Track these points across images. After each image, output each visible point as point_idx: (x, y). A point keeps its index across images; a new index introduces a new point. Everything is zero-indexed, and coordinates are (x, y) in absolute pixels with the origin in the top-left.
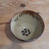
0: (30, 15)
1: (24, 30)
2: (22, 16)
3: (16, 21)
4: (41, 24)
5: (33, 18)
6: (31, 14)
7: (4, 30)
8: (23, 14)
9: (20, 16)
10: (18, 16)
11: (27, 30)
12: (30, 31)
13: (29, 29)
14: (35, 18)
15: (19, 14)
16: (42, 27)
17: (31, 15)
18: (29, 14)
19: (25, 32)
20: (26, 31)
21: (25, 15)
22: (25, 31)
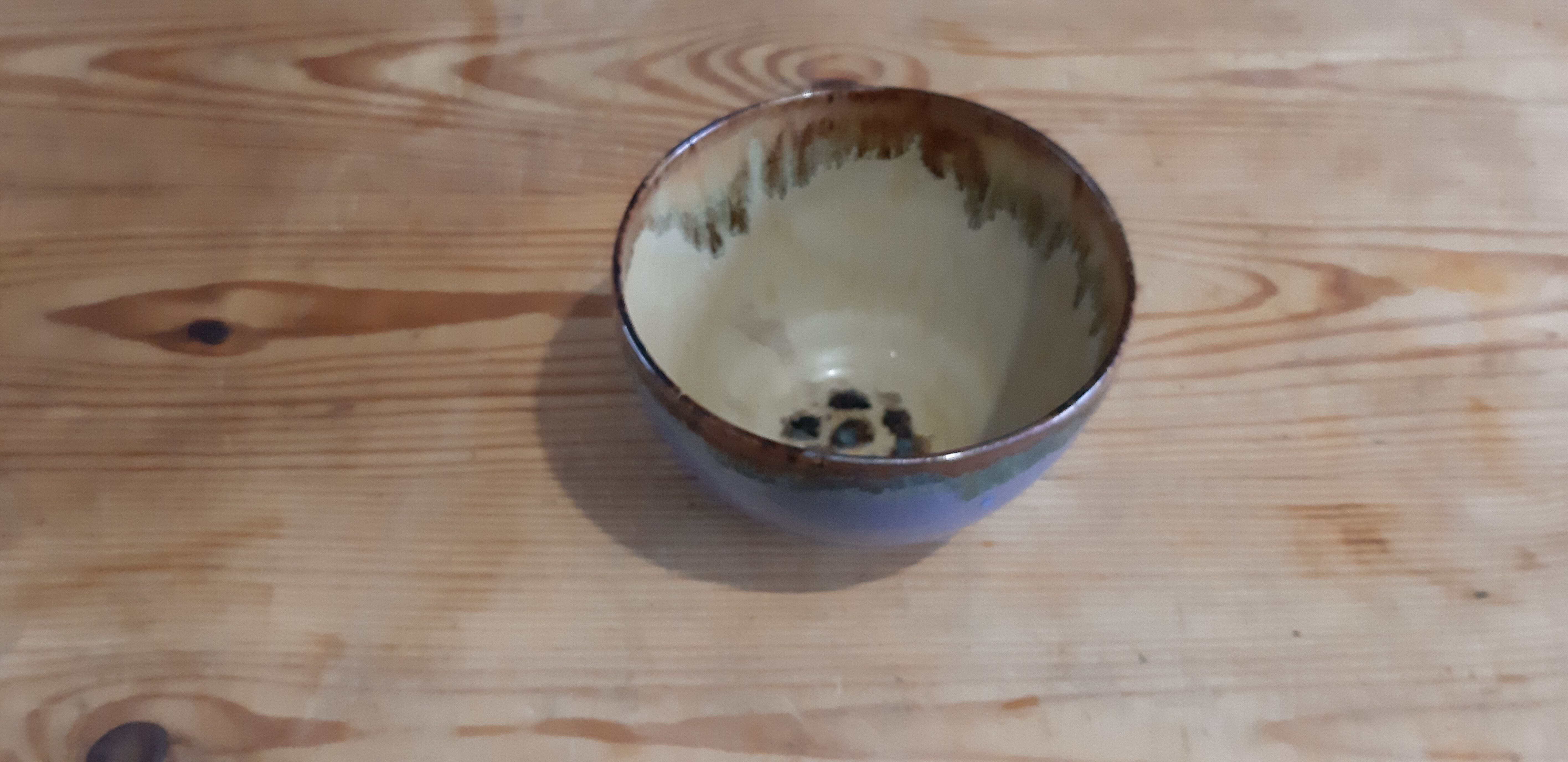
0: (923, 172)
1: (819, 410)
2: (803, 173)
3: (716, 242)
4: (1087, 301)
5: (975, 222)
6: (947, 158)
7: (535, 368)
8: (821, 145)
9: (772, 162)
10: (744, 174)
11: (874, 415)
12: (920, 426)
13: (909, 404)
14: (1002, 216)
15: (769, 128)
16: (1093, 332)
17: (938, 172)
18: (914, 151)
19: (835, 440)
20: (849, 425)
21: (851, 163)
22: (842, 416)
